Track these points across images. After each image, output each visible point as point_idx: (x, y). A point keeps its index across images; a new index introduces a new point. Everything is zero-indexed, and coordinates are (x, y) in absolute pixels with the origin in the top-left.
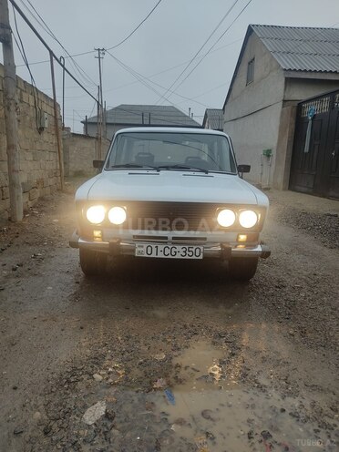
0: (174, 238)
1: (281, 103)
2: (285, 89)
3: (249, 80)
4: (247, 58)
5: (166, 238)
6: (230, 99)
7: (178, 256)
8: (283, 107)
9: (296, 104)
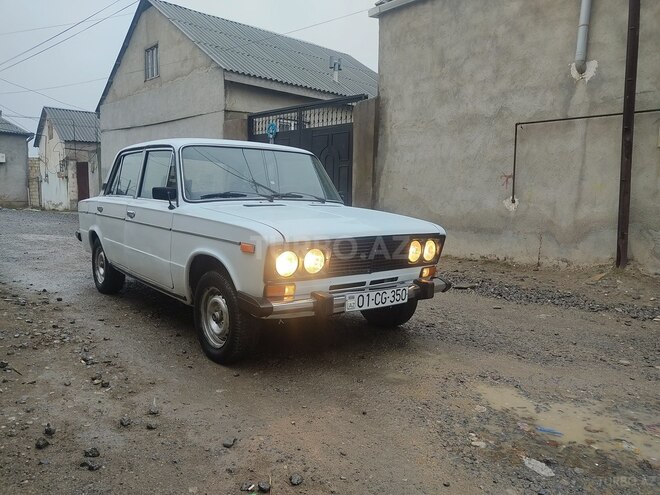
0: (372, 283)
1: (223, 113)
2: (225, 96)
3: (151, 74)
4: (142, 41)
5: (364, 283)
6: (109, 97)
7: (388, 304)
8: (226, 119)
9: (246, 117)
